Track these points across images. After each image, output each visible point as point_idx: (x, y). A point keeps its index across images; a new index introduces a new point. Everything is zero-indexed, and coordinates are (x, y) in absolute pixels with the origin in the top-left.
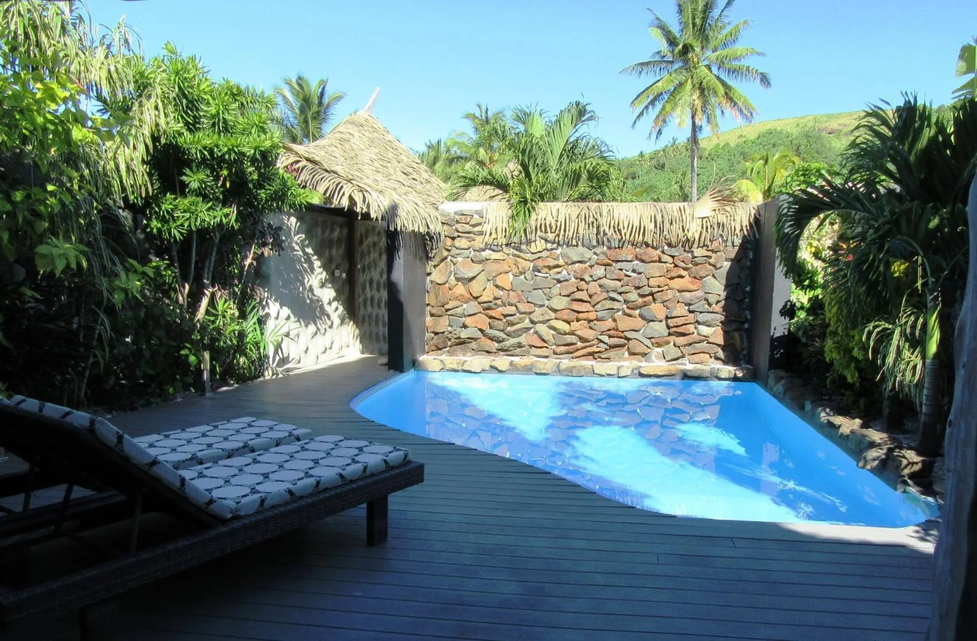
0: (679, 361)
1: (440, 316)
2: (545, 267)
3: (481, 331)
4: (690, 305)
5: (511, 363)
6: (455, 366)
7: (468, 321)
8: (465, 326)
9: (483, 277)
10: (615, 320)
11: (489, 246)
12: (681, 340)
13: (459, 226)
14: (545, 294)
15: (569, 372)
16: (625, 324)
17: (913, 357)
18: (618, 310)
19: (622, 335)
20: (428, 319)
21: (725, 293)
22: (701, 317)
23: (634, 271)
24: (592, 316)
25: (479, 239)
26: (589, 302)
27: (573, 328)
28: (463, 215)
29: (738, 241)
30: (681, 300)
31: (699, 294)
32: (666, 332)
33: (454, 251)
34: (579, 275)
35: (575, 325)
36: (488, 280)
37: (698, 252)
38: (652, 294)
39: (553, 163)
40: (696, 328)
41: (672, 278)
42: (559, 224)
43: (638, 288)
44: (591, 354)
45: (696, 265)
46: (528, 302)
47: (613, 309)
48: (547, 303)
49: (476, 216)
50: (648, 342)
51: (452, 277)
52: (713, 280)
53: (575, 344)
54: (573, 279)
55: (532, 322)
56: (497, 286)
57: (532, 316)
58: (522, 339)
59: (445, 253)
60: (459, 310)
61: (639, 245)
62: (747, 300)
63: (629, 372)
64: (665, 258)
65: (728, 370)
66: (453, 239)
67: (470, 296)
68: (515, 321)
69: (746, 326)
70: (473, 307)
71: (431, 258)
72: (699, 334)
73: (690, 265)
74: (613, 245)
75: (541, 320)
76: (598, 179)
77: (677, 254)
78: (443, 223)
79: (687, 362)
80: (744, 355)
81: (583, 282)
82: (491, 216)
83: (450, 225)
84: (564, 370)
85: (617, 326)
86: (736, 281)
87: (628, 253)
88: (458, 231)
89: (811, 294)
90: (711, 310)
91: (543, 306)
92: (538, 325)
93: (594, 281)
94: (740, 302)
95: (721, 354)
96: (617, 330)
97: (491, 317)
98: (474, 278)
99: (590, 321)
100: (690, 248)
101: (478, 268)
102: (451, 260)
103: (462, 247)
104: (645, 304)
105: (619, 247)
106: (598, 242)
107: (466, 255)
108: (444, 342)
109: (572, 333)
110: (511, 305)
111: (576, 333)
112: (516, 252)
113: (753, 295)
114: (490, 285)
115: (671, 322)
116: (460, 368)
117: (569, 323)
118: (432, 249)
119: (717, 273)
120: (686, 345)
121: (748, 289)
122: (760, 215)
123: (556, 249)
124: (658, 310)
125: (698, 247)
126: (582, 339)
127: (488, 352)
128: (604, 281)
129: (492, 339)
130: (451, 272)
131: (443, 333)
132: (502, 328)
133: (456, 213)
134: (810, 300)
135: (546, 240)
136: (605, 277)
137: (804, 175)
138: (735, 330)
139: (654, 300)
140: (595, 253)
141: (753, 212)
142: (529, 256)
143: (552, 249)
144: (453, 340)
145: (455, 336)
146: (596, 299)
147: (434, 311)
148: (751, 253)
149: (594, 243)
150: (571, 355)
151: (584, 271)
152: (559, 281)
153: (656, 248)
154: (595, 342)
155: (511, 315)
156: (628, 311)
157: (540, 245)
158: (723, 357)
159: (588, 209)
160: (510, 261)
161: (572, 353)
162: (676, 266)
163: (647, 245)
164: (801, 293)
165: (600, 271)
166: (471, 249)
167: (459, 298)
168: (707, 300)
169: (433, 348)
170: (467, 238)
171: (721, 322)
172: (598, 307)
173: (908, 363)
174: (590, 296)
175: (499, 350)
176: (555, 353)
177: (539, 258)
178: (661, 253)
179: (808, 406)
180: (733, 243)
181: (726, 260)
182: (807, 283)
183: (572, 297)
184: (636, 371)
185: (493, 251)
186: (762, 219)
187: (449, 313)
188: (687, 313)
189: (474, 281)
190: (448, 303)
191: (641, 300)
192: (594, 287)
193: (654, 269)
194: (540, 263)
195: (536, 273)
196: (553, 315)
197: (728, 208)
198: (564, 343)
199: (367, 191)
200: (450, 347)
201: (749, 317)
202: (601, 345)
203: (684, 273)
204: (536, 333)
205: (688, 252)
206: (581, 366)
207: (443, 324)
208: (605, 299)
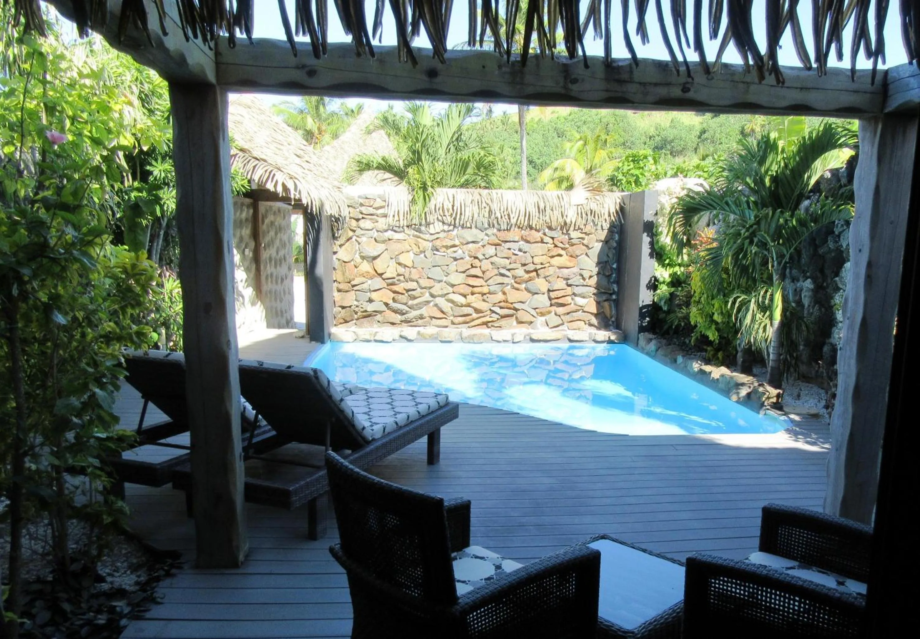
0: (560, 328)
1: (347, 291)
2: (443, 246)
3: (386, 304)
4: (568, 279)
5: (419, 333)
6: (368, 337)
7: (374, 295)
8: (370, 301)
9: (386, 255)
10: (504, 293)
11: (391, 228)
12: (560, 310)
13: (363, 209)
14: (443, 271)
15: (471, 340)
16: (513, 296)
17: (764, 319)
18: (508, 284)
19: (512, 306)
20: (336, 294)
21: (597, 269)
22: (577, 290)
23: (520, 250)
24: (485, 290)
25: (382, 220)
26: (483, 278)
27: (469, 301)
28: (367, 198)
29: (606, 226)
30: (560, 276)
31: (575, 270)
32: (548, 303)
33: (359, 232)
34: (473, 254)
35: (470, 298)
36: (392, 258)
37: (574, 235)
38: (536, 270)
39: (442, 152)
40: (572, 299)
41: (553, 257)
42: (455, 208)
43: (524, 265)
44: (486, 324)
45: (572, 245)
46: (428, 278)
47: (503, 284)
48: (445, 279)
49: (378, 200)
50: (533, 312)
51: (357, 256)
52: (586, 257)
53: (471, 315)
54: (468, 258)
55: (432, 296)
56: (400, 264)
57: (432, 291)
58: (424, 311)
59: (351, 234)
60: (365, 286)
61: (524, 228)
62: (614, 275)
63: (521, 338)
64: (546, 239)
65: (603, 335)
66: (358, 220)
67: (374, 273)
68: (417, 295)
69: (614, 297)
70: (378, 283)
71: (337, 238)
72: (575, 304)
73: (567, 246)
74: (502, 228)
75: (440, 294)
76: (485, 168)
77: (556, 236)
78: (348, 206)
79: (566, 328)
80: (613, 322)
81: (477, 260)
82: (393, 200)
83: (354, 208)
84: (466, 338)
85: (507, 299)
86: (605, 259)
87: (515, 234)
88: (362, 213)
89: (670, 271)
90: (585, 284)
91: (441, 281)
92: (437, 298)
93: (486, 259)
94: (609, 276)
95: (594, 321)
96: (507, 302)
97: (395, 292)
98: (379, 256)
99: (483, 294)
100: (567, 231)
101: (382, 247)
102: (356, 240)
103: (367, 228)
104: (530, 279)
105: (507, 230)
106: (489, 225)
107: (370, 235)
108: (352, 316)
109: (468, 305)
110: (413, 281)
111: (472, 305)
112: (416, 233)
113: (619, 271)
114: (393, 263)
115: (553, 295)
116: (372, 339)
117: (465, 296)
118: (338, 230)
119: (590, 252)
120: (564, 314)
121: (615, 266)
122: (624, 204)
123: (453, 230)
124: (541, 284)
125: (574, 230)
126: (477, 311)
127: (393, 324)
128: (495, 259)
129: (395, 311)
130: (356, 251)
131: (350, 307)
132: (405, 302)
133: (360, 197)
134: (670, 275)
135: (444, 223)
136: (496, 255)
137: (633, 161)
138: (605, 301)
139: (538, 275)
140: (487, 235)
141: (618, 201)
142: (427, 237)
143: (449, 231)
144: (359, 314)
145: (362, 310)
146: (488, 275)
147: (341, 286)
148: (617, 235)
149: (486, 226)
150: (467, 325)
151: (478, 250)
152: (455, 259)
153: (538, 231)
154: (489, 312)
155: (414, 290)
156: (516, 285)
157: (439, 226)
158: (596, 324)
159: (480, 195)
160: (410, 240)
161: (467, 323)
162: (556, 246)
163: (531, 228)
164: (663, 270)
165: (491, 250)
166: (374, 230)
167: (365, 275)
168: (581, 275)
169: (342, 321)
170: (371, 219)
171: (594, 294)
172: (490, 282)
173: (760, 324)
174: (484, 272)
175: (402, 321)
176: (453, 323)
177: (437, 238)
178: (542, 236)
179: (680, 359)
180: (602, 226)
181: (597, 241)
182: (667, 262)
183: (468, 273)
184: (528, 338)
185: (395, 231)
186: (627, 207)
187: (355, 288)
188: (566, 287)
189: (379, 259)
190: (354, 280)
191: (527, 276)
192: (486, 265)
193: (538, 249)
194: (438, 243)
195: (435, 252)
196: (451, 290)
197: (597, 197)
198: (462, 314)
199: (296, 178)
200: (356, 320)
201: (616, 289)
202: (493, 315)
203: (563, 252)
204: (436, 305)
205: (566, 234)
206: (481, 334)
207: (350, 299)
208: (496, 275)
